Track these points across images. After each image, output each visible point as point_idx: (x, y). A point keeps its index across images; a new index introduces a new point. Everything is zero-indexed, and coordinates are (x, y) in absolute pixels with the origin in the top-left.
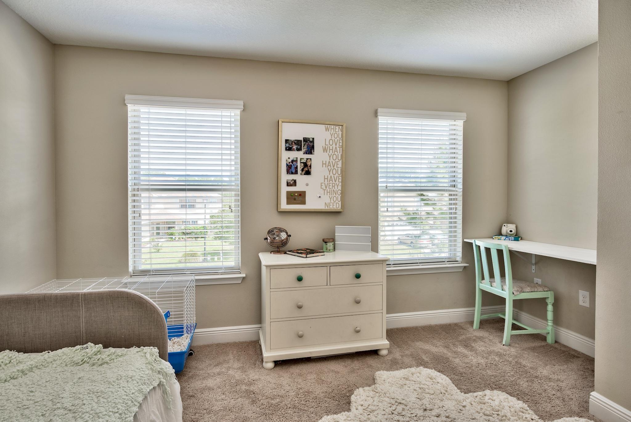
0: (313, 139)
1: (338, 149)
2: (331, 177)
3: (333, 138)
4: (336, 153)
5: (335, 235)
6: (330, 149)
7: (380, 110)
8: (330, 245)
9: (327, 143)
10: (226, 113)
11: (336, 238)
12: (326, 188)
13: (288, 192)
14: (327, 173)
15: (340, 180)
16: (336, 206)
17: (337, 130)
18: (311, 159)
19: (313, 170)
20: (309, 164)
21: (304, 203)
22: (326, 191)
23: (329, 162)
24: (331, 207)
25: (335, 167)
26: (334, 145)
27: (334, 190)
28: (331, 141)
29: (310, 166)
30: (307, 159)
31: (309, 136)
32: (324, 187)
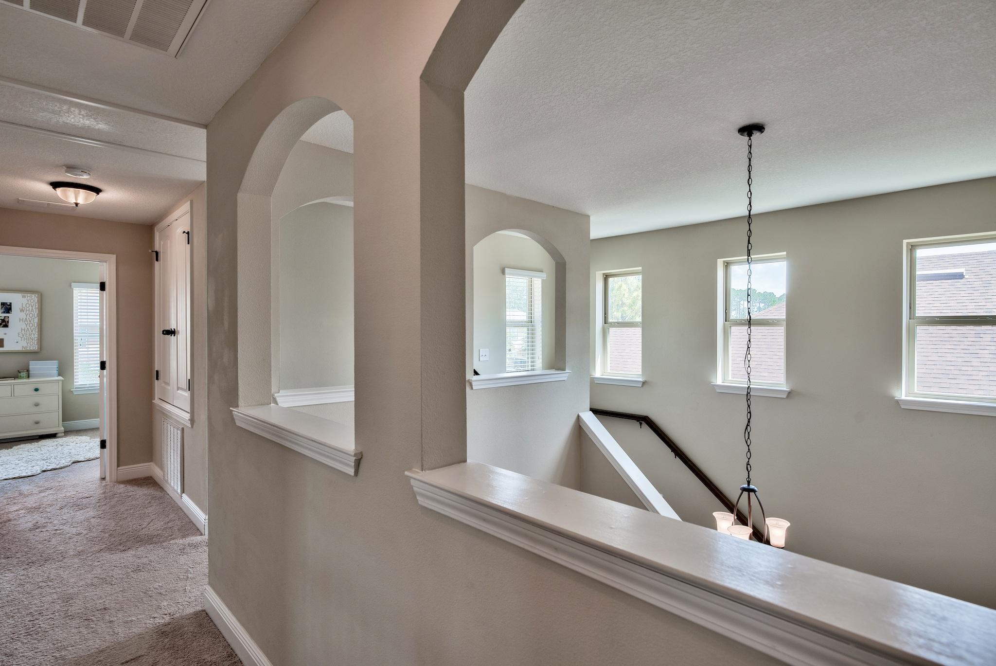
0: (11, 303)
1: (34, 310)
2: (28, 328)
3: (30, 303)
4: (32, 312)
5: (29, 368)
6: (26, 310)
7: (74, 284)
8: (24, 374)
9: (24, 306)
11: (30, 369)
12: (23, 336)
14: (24, 326)
15: (36, 331)
16: (35, 347)
17: (33, 297)
18: (8, 317)
19: (10, 324)
20: (7, 320)
21: (2, 346)
22: (23, 339)
23: (26, 319)
24: (28, 349)
25: (32, 322)
26: (30, 308)
27: (30, 338)
28: (28, 305)
29: (8, 322)
30: (5, 317)
31: (8, 301)
32: (21, 335)
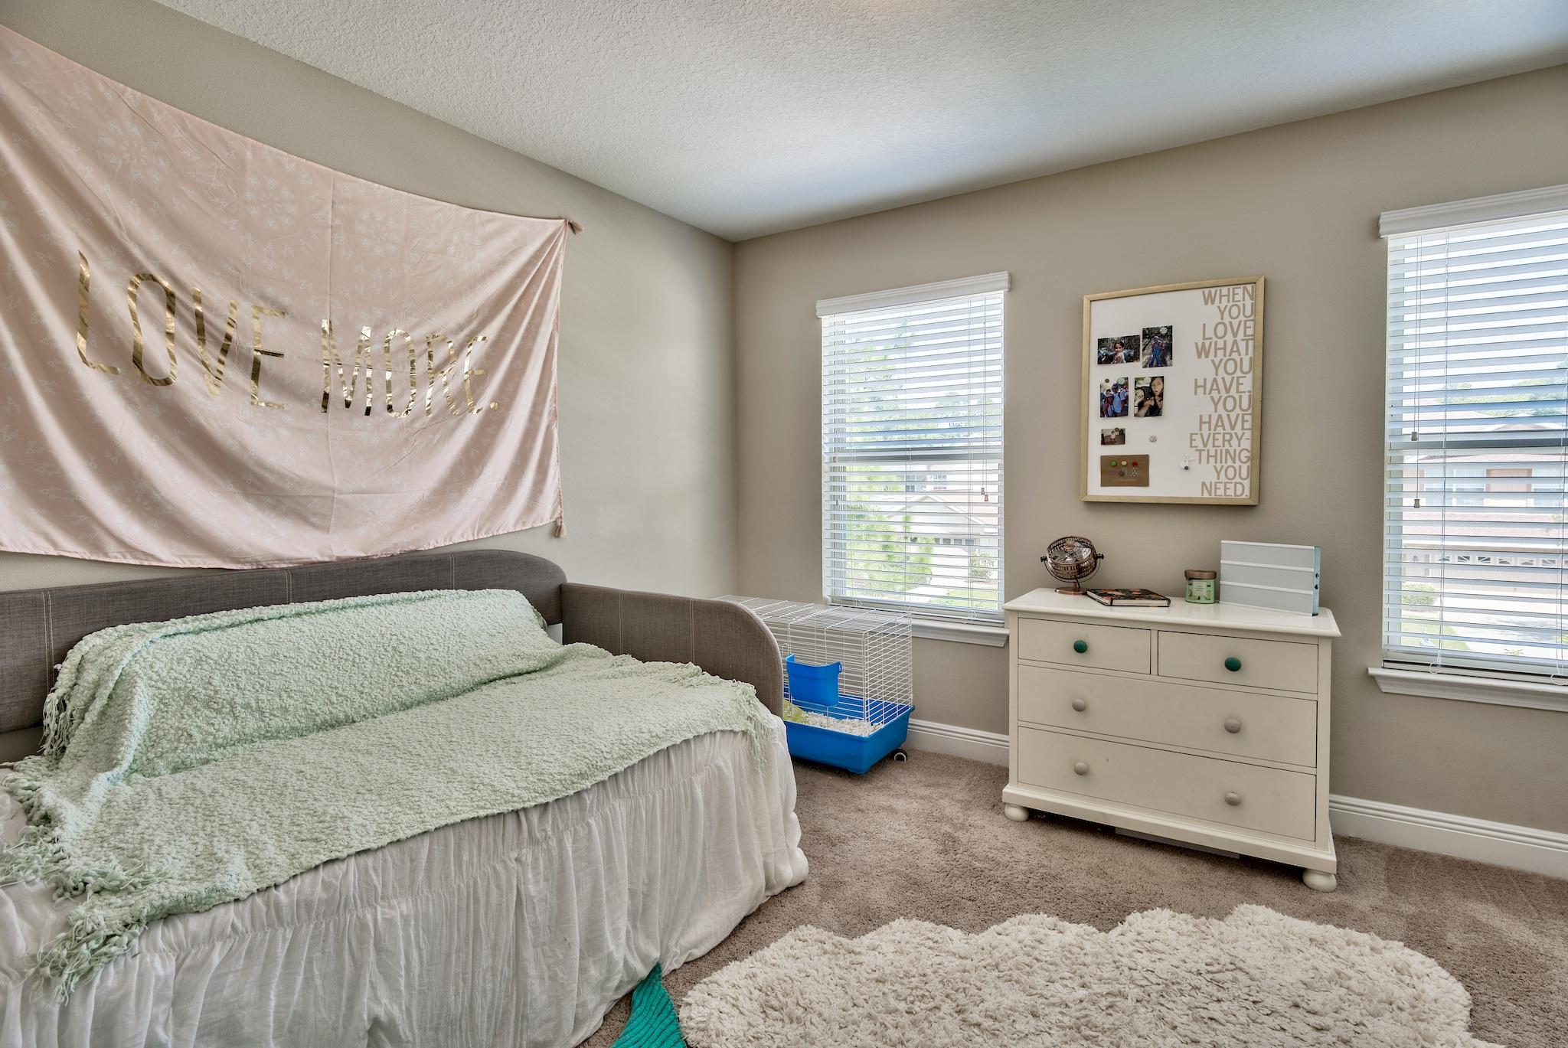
0: (1170, 328)
1: (1242, 346)
2: (1220, 417)
3: (1227, 319)
4: (1235, 356)
5: (1219, 565)
6: (1216, 349)
7: (1385, 217)
8: (1201, 587)
9: (1210, 333)
10: (977, 301)
11: (1223, 571)
12: (1205, 445)
13: (1103, 458)
14: (1207, 409)
15: (1248, 425)
16: (1240, 490)
17: (1238, 297)
18: (1162, 378)
19: (1167, 405)
20: (1157, 389)
21: (1144, 482)
22: (1204, 454)
23: (1215, 380)
24: (1221, 492)
25: (1233, 392)
26: (1230, 338)
27: (1227, 451)
28: (1221, 328)
29: (1161, 395)
30: (1153, 379)
31: (1159, 323)
32: (1198, 443)
